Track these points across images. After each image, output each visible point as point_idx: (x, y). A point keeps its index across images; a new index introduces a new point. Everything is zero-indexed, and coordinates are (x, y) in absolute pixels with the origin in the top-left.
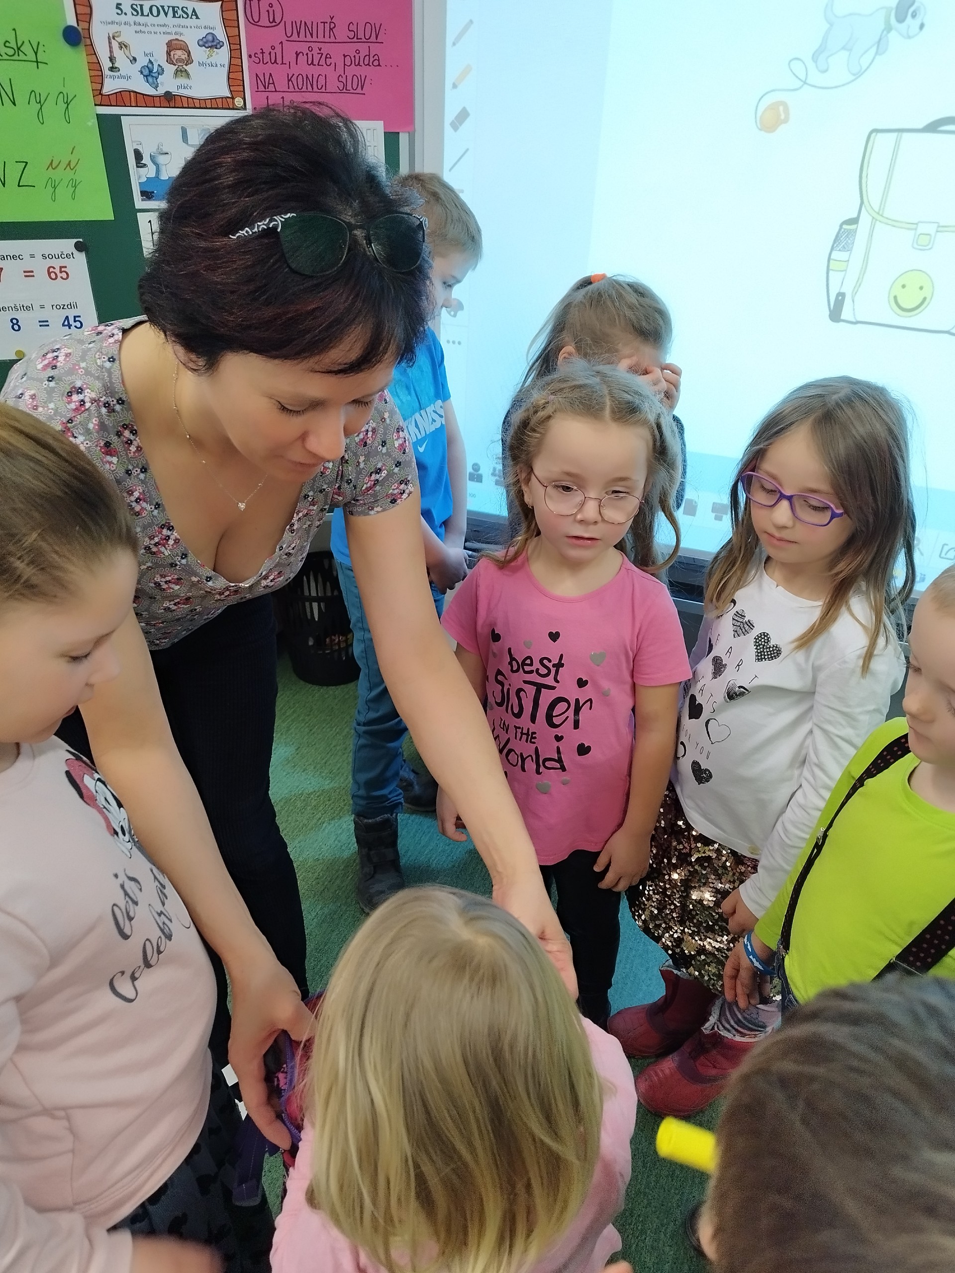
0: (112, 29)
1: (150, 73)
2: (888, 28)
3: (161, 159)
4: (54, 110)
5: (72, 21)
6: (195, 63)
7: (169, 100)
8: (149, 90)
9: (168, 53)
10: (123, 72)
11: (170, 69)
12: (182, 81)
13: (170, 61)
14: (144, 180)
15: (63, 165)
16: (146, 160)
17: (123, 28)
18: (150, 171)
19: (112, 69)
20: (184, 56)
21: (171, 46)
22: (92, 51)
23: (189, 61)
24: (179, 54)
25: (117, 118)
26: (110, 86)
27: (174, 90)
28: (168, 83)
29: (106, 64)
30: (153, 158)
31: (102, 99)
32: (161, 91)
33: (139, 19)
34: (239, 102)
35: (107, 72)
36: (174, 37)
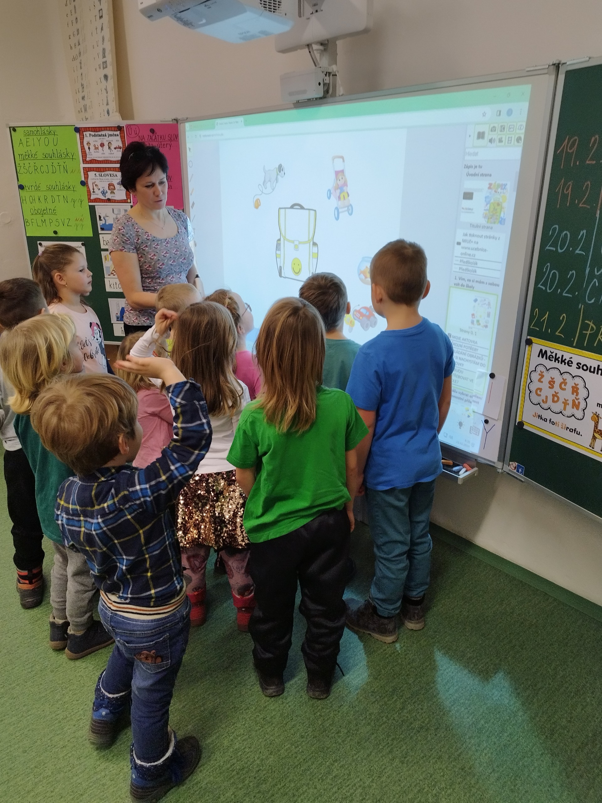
0: (93, 181)
1: (104, 193)
2: (278, 174)
3: (106, 218)
4: (77, 204)
5: (83, 179)
6: (116, 190)
7: (109, 200)
8: (103, 198)
9: (109, 187)
10: (96, 193)
11: (109, 192)
12: (113, 195)
13: (109, 189)
14: (101, 224)
15: (80, 220)
16: (102, 218)
17: (96, 181)
18: (103, 222)
19: (93, 192)
20: (113, 188)
21: (109, 185)
22: (88, 187)
23: (114, 189)
24: (112, 187)
25: (94, 206)
26: (93, 197)
27: (110, 198)
28: (109, 196)
29: (92, 191)
30: (104, 218)
31: (90, 200)
32: (106, 198)
33: (101, 178)
34: (129, 201)
35: (92, 193)
36: (110, 182)
